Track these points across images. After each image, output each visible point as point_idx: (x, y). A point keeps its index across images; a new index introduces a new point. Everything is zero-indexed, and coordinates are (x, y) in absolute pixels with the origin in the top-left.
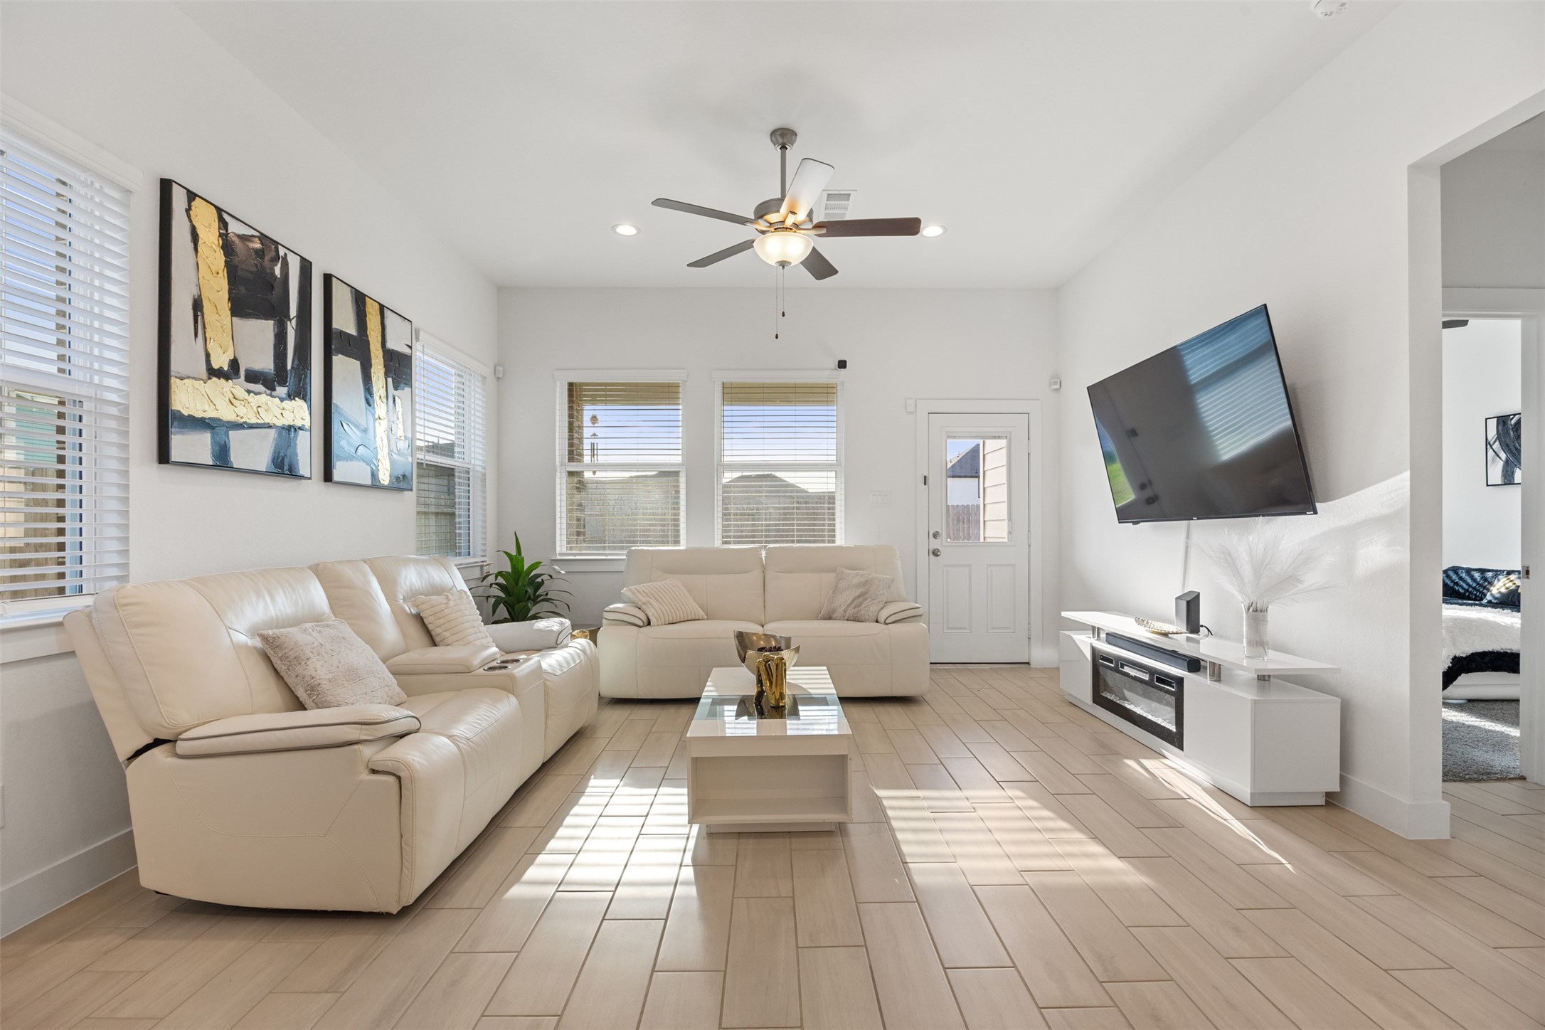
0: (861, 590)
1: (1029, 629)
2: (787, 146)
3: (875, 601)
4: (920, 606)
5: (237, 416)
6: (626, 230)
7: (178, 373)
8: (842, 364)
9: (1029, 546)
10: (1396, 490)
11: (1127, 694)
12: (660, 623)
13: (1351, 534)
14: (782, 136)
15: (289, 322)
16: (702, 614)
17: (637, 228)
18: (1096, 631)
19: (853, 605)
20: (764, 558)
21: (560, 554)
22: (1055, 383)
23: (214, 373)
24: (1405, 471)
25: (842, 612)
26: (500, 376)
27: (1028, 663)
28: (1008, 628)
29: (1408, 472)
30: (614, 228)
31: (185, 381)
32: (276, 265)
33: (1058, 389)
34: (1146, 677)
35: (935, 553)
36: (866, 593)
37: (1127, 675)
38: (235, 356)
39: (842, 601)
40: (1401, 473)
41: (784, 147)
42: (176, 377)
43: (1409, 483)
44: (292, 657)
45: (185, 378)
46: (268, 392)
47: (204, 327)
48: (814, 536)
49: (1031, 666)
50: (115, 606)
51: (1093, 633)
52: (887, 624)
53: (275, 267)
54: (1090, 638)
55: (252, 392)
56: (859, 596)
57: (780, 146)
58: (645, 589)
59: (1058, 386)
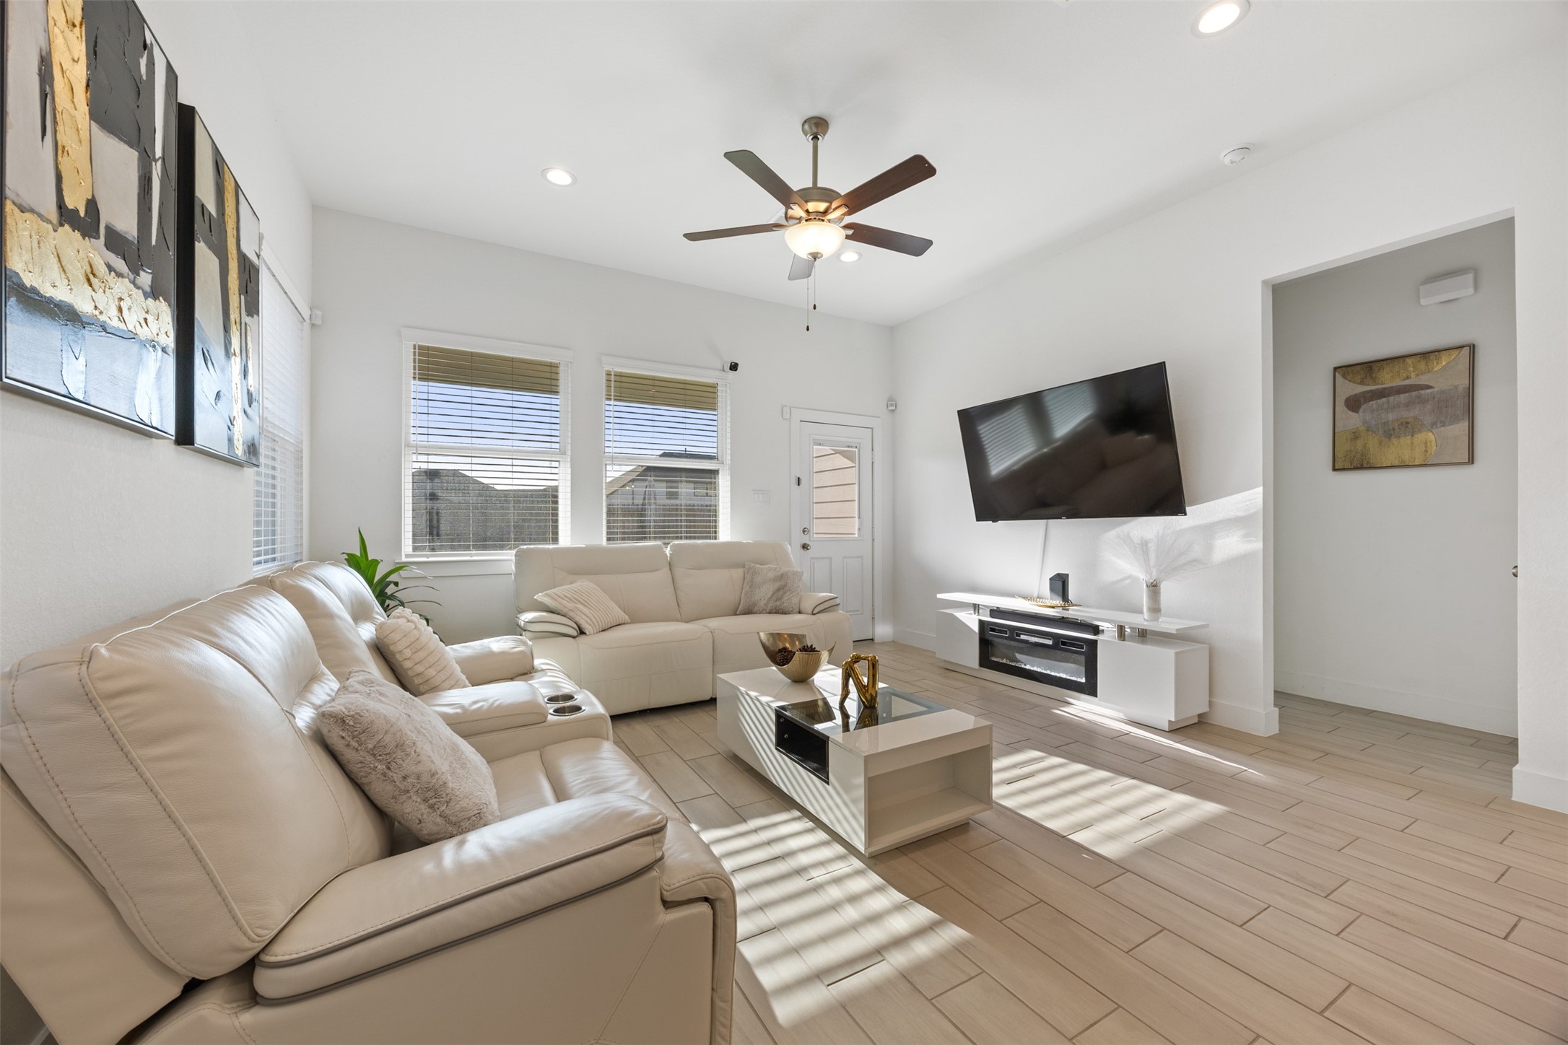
0: (778, 584)
1: (873, 610)
2: (819, 136)
3: (794, 594)
4: (836, 596)
5: (96, 308)
6: (559, 177)
7: (17, 195)
8: (734, 367)
9: (873, 540)
10: (1250, 500)
11: (1018, 656)
12: (596, 631)
13: (1209, 530)
14: (817, 125)
15: (154, 163)
16: (626, 618)
17: (574, 178)
18: (976, 607)
19: (774, 598)
20: (668, 555)
21: (407, 556)
22: (892, 405)
23: (66, 215)
24: (1259, 486)
25: (763, 605)
26: (318, 322)
27: (872, 639)
28: (858, 611)
29: (1262, 488)
30: (545, 171)
31: (27, 215)
32: (142, 57)
33: (893, 410)
34: (1050, 642)
35: (805, 547)
36: (785, 586)
37: (1026, 642)
38: (93, 196)
39: (763, 594)
40: (1255, 488)
41: (815, 138)
42: (14, 203)
43: (1262, 495)
44: (392, 745)
45: (28, 211)
46: (132, 276)
47: (55, 122)
48: (695, 532)
49: (876, 641)
50: (89, 699)
51: (975, 610)
52: (814, 614)
53: (141, 60)
54: (971, 614)
55: (115, 271)
56: (779, 590)
57: (812, 137)
58: (565, 593)
59: (893, 408)
